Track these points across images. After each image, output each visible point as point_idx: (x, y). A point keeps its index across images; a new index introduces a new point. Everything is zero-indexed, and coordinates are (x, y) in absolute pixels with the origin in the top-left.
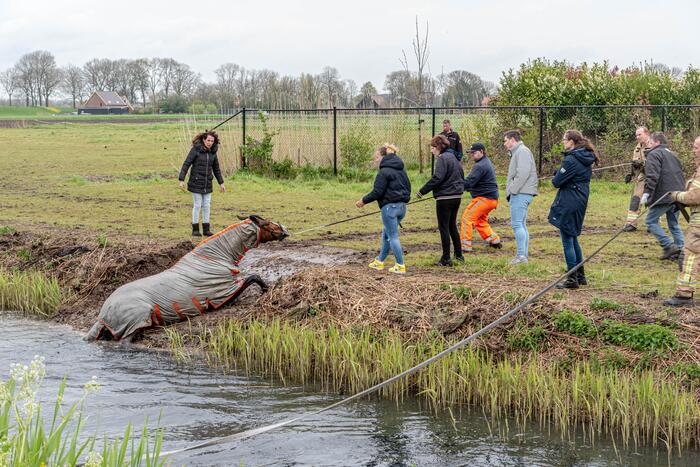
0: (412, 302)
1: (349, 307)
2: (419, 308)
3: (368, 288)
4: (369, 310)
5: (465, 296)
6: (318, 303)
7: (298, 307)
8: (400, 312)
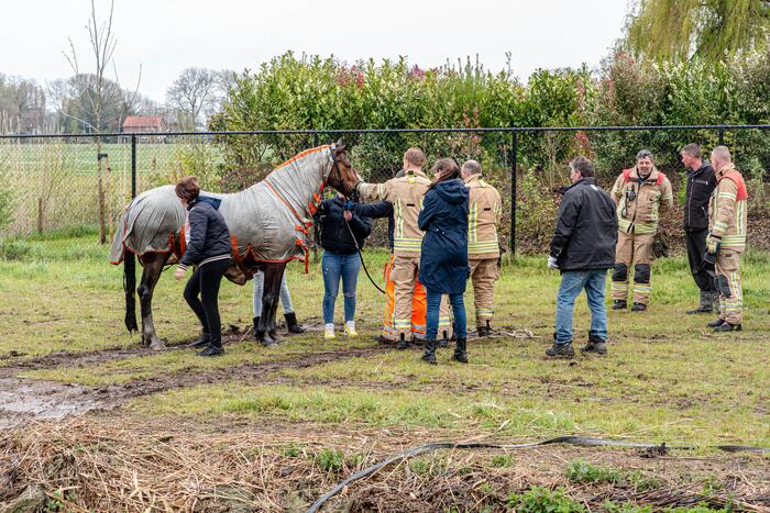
0: (242, 482)
1: (122, 495)
2: (256, 491)
3: (149, 458)
4: (163, 498)
5: (334, 468)
6: (61, 489)
7: (23, 497)
8: (222, 500)
